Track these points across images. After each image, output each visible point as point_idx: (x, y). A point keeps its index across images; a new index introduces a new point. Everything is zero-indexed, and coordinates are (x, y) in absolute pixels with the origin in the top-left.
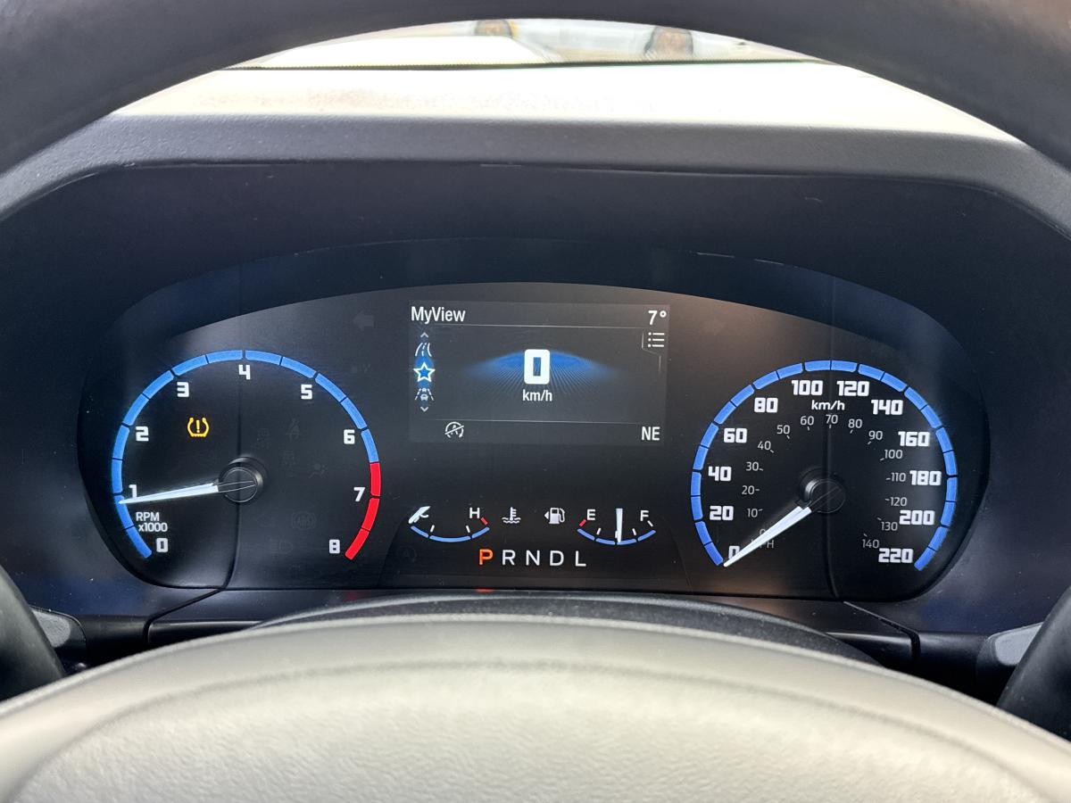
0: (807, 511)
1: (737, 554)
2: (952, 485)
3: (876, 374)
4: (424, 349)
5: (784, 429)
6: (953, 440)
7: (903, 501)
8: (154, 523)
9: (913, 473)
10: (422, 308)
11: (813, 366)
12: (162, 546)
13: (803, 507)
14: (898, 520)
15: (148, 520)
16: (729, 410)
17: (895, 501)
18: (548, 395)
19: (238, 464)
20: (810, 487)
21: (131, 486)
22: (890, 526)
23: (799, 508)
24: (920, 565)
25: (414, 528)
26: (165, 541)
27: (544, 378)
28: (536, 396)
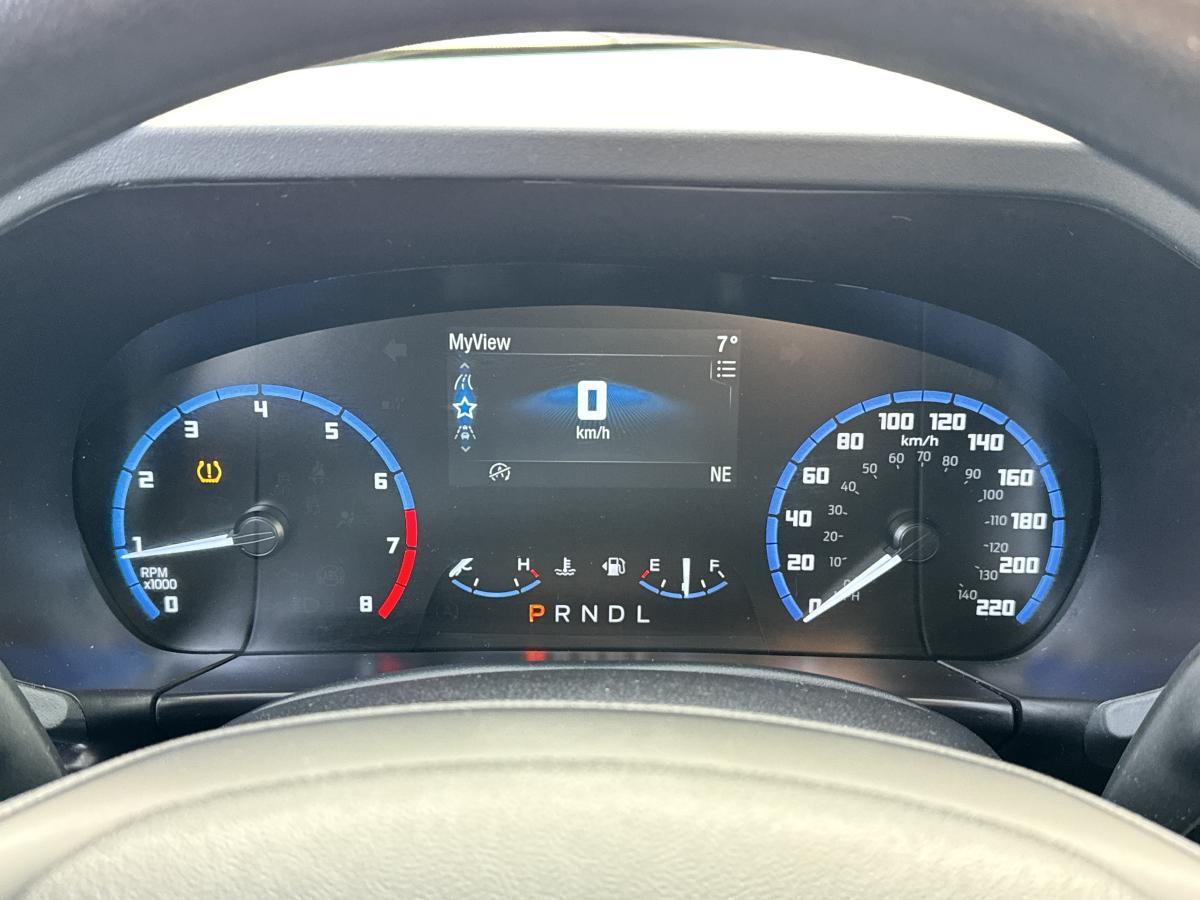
0: (897, 560)
1: (818, 608)
2: (1059, 529)
3: (974, 406)
4: (464, 381)
5: (871, 468)
6: (1060, 478)
7: (1004, 546)
8: (161, 579)
9: (1015, 515)
10: (461, 336)
11: (901, 398)
12: (172, 605)
13: (892, 555)
14: (998, 569)
15: (155, 577)
16: (809, 447)
17: (995, 547)
18: (605, 432)
19: (256, 513)
20: (900, 532)
21: (135, 539)
22: (989, 575)
23: (887, 556)
24: (1022, 619)
25: (454, 582)
26: (175, 599)
27: (600, 414)
28: (591, 433)
